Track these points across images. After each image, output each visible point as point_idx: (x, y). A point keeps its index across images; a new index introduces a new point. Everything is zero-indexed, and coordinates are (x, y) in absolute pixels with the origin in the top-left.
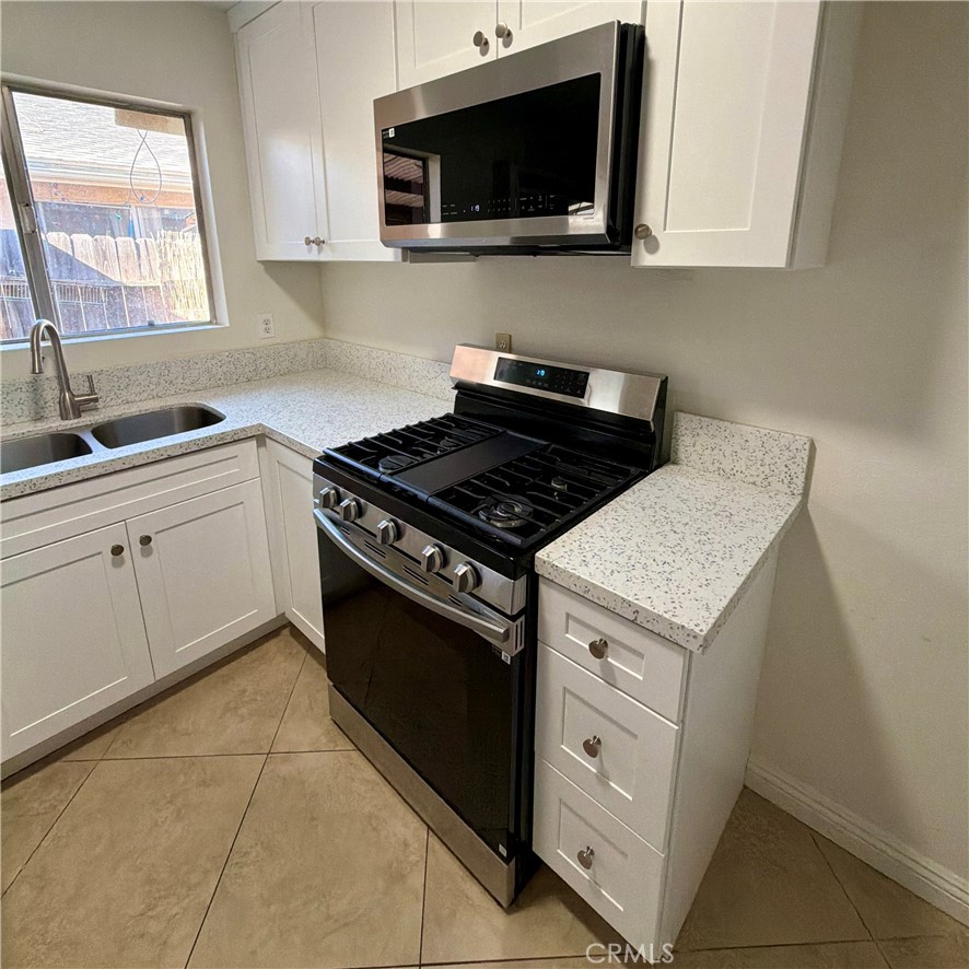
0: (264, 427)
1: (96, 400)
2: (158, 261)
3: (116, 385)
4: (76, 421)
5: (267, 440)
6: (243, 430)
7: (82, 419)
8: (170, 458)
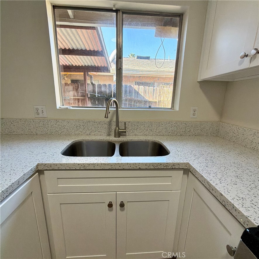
0: (190, 165)
1: (125, 132)
2: (158, 94)
3: (133, 127)
4: (117, 138)
5: (190, 173)
6: (178, 164)
7: (119, 138)
8: (140, 169)
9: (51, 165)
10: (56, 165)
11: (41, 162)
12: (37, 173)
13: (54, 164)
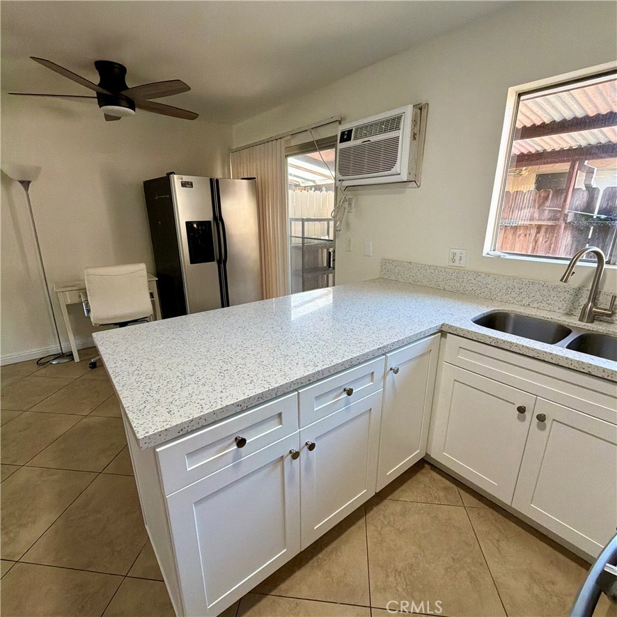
4: (584, 324)
7: (589, 325)
9: (456, 329)
10: (463, 330)
11: (446, 323)
12: (440, 334)
13: (460, 329)
